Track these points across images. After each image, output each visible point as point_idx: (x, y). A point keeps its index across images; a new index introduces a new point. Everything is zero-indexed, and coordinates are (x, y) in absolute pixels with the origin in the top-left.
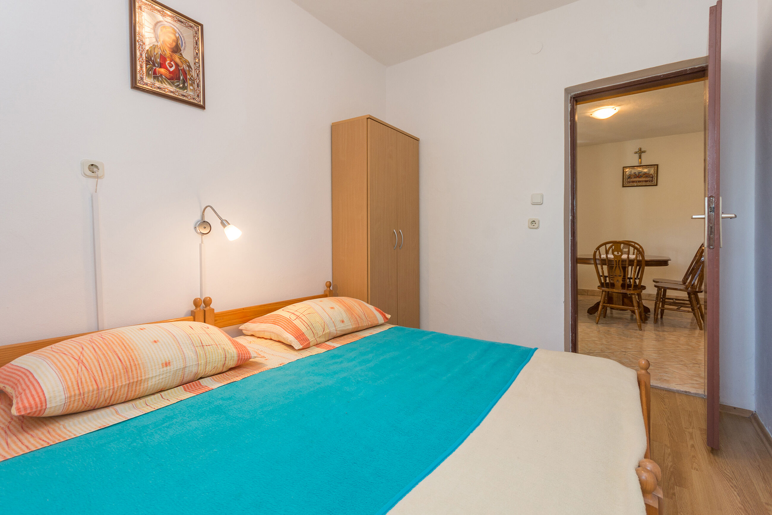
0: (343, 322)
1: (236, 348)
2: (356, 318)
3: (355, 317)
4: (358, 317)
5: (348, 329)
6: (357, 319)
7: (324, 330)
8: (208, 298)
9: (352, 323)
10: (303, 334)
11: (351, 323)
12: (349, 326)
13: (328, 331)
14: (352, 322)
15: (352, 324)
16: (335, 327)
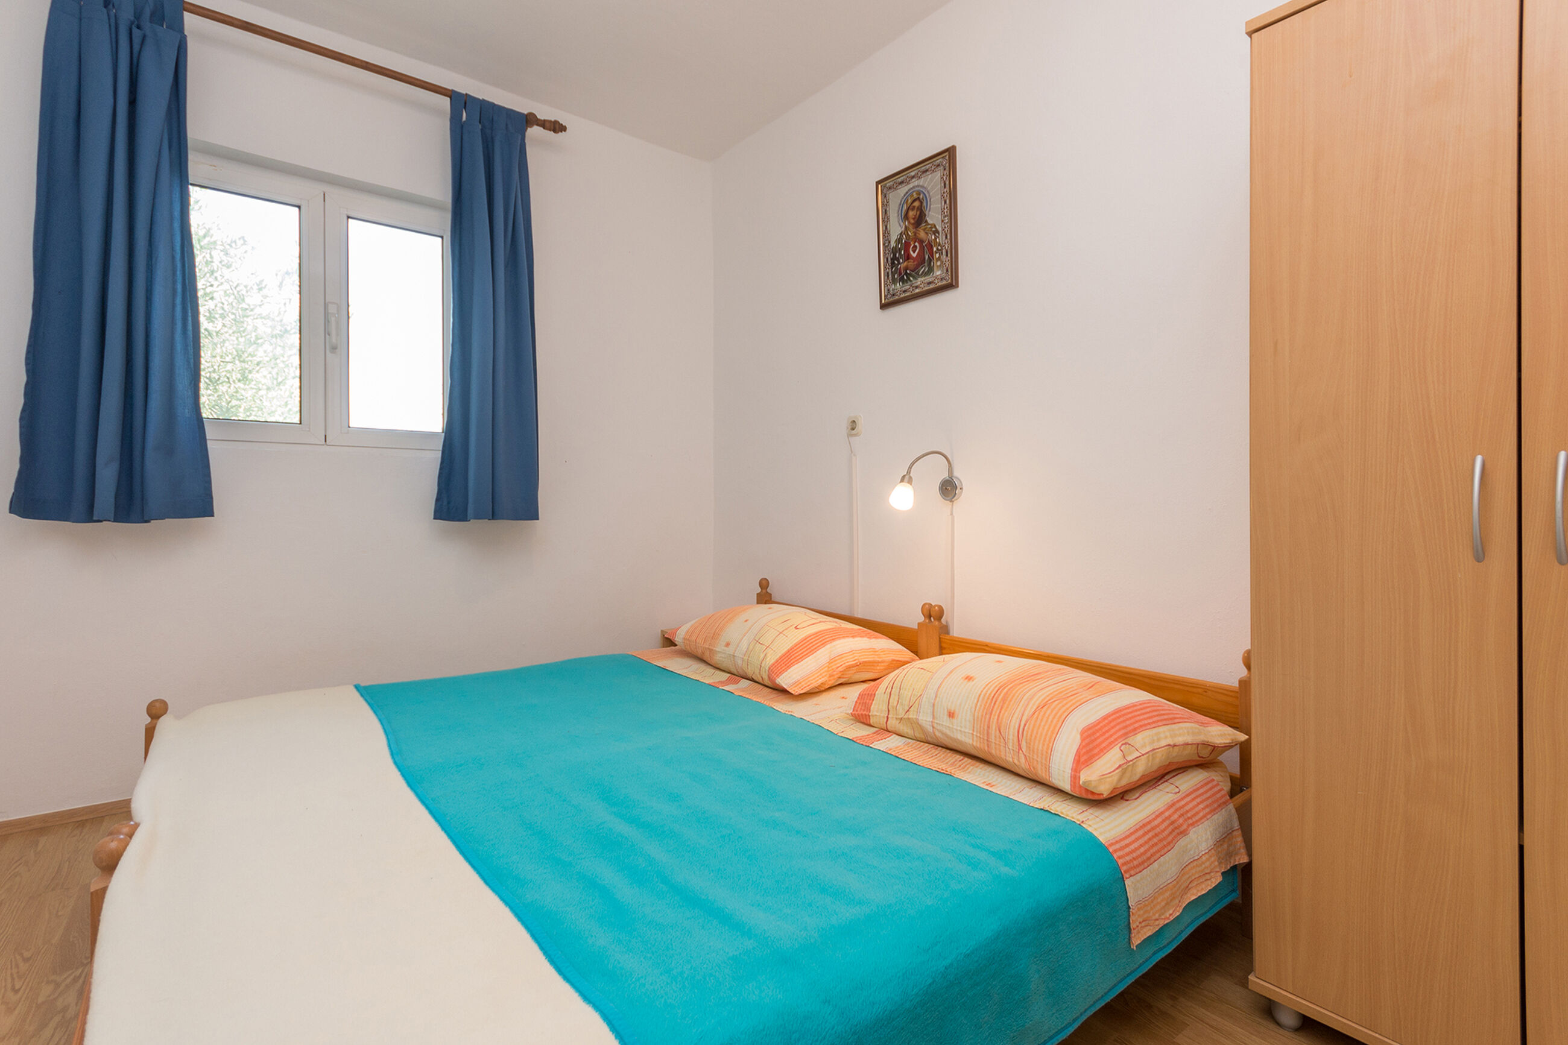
0: (951, 715)
1: (778, 661)
2: (988, 727)
3: (989, 721)
4: (994, 727)
5: (960, 742)
6: (990, 731)
7: (908, 711)
8: (936, 608)
9: (975, 733)
10: (873, 696)
11: (973, 731)
12: (964, 733)
13: (915, 717)
14: (975, 730)
15: (973, 734)
16: (934, 717)
